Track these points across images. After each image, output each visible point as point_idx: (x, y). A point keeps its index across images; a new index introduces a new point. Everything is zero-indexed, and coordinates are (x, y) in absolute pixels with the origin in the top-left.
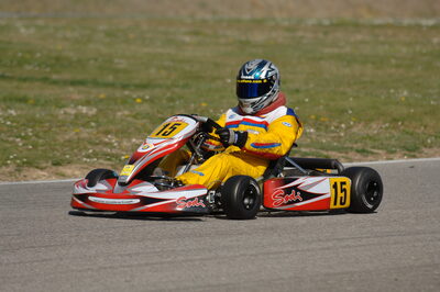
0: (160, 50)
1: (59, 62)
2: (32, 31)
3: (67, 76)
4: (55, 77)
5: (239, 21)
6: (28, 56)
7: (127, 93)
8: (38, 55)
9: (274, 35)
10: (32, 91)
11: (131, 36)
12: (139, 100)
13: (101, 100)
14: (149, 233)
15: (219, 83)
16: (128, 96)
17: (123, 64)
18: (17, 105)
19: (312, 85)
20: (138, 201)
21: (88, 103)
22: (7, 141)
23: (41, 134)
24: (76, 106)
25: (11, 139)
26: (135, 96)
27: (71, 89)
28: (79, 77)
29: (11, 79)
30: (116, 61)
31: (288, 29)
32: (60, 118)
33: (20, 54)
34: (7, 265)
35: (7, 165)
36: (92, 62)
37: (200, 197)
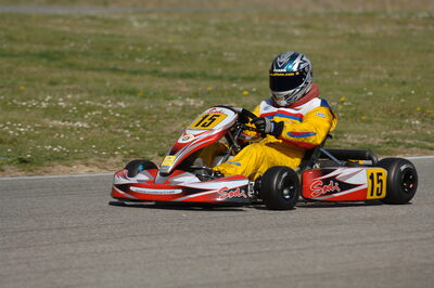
0: (269, 43)
1: (169, 55)
2: (145, 24)
3: (177, 68)
4: (165, 70)
5: (350, 14)
6: (139, 49)
7: (234, 85)
8: (149, 48)
9: (384, 28)
10: (140, 83)
11: (242, 29)
12: (246, 93)
13: (209, 93)
14: (250, 222)
15: (327, 76)
16: (235, 89)
17: (231, 57)
18: (127, 97)
19: (419, 78)
20: (180, 191)
21: (196, 95)
22: (115, 133)
23: (149, 126)
24: (183, 99)
25: (119, 130)
26: (241, 88)
27: (180, 82)
28: (189, 70)
29: (123, 71)
30: (225, 54)
31: (398, 23)
32: (168, 110)
33: (131, 48)
34: (109, 252)
35: (114, 156)
36: (202, 55)
37: (241, 188)
